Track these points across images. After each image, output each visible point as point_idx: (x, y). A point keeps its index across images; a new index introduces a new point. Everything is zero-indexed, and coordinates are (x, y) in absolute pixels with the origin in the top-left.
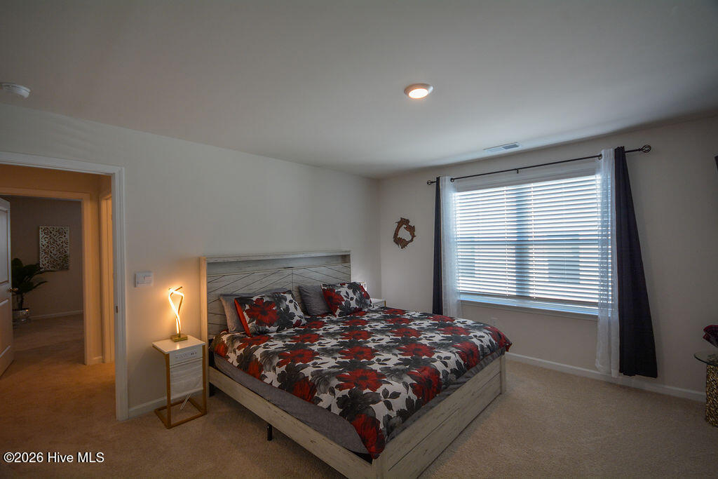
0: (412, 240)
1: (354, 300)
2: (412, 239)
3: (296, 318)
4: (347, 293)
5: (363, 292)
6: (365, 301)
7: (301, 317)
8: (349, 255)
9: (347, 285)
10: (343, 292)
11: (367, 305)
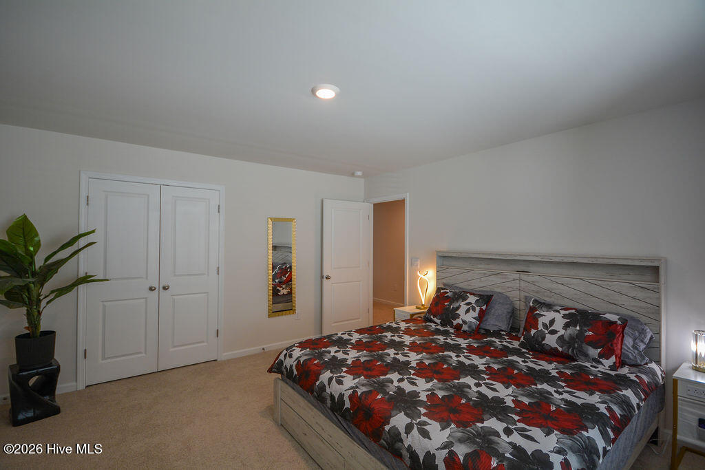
1: (557, 336)
3: (459, 321)
4: (552, 322)
5: (591, 333)
6: (580, 347)
7: (464, 322)
8: (658, 267)
9: (573, 311)
10: (546, 316)
11: (586, 356)
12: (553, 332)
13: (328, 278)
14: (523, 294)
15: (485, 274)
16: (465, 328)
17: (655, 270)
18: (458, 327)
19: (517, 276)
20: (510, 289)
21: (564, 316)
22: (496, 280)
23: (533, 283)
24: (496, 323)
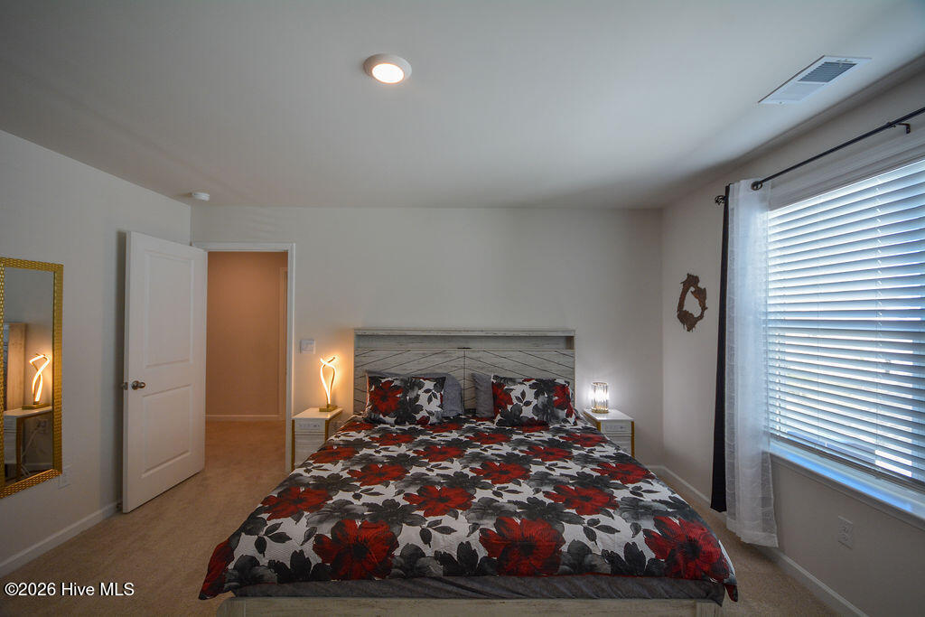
0: (701, 317)
1: (532, 406)
2: (702, 313)
3: (423, 413)
4: (523, 394)
5: (556, 398)
6: (552, 412)
7: (430, 413)
8: (573, 337)
9: (534, 381)
10: (516, 391)
11: (557, 418)
12: (528, 404)
13: (137, 386)
14: (468, 372)
15: (424, 354)
16: (433, 420)
17: (569, 341)
18: (424, 421)
19: (461, 353)
20: (454, 369)
21: (531, 387)
22: (438, 360)
23: (478, 359)
24: (452, 408)
